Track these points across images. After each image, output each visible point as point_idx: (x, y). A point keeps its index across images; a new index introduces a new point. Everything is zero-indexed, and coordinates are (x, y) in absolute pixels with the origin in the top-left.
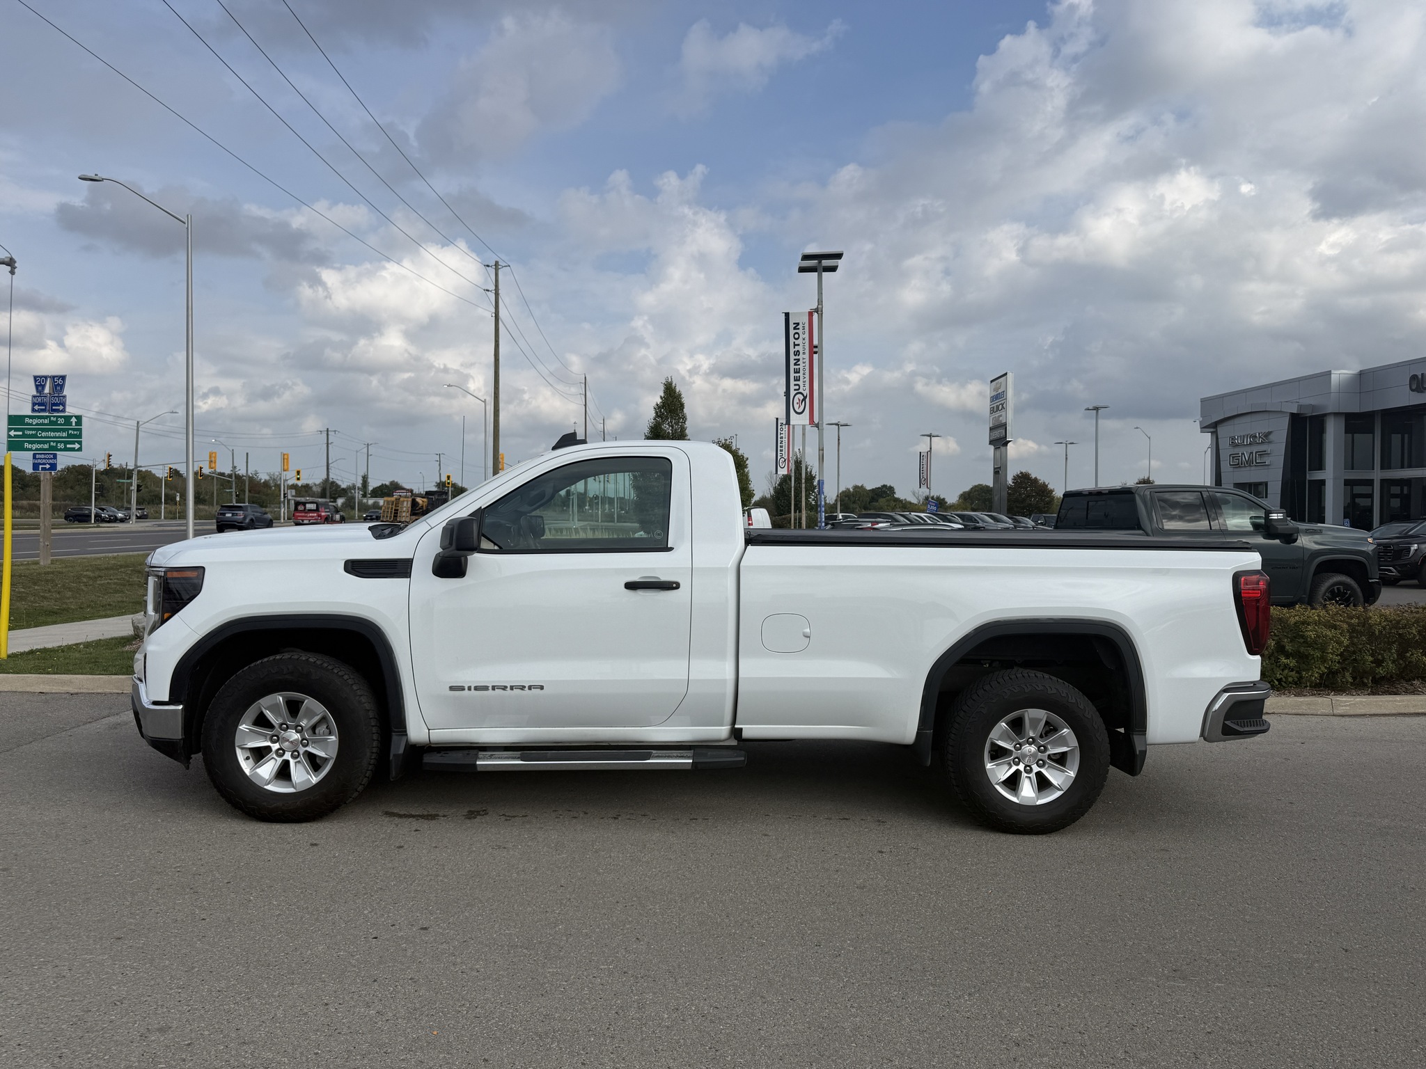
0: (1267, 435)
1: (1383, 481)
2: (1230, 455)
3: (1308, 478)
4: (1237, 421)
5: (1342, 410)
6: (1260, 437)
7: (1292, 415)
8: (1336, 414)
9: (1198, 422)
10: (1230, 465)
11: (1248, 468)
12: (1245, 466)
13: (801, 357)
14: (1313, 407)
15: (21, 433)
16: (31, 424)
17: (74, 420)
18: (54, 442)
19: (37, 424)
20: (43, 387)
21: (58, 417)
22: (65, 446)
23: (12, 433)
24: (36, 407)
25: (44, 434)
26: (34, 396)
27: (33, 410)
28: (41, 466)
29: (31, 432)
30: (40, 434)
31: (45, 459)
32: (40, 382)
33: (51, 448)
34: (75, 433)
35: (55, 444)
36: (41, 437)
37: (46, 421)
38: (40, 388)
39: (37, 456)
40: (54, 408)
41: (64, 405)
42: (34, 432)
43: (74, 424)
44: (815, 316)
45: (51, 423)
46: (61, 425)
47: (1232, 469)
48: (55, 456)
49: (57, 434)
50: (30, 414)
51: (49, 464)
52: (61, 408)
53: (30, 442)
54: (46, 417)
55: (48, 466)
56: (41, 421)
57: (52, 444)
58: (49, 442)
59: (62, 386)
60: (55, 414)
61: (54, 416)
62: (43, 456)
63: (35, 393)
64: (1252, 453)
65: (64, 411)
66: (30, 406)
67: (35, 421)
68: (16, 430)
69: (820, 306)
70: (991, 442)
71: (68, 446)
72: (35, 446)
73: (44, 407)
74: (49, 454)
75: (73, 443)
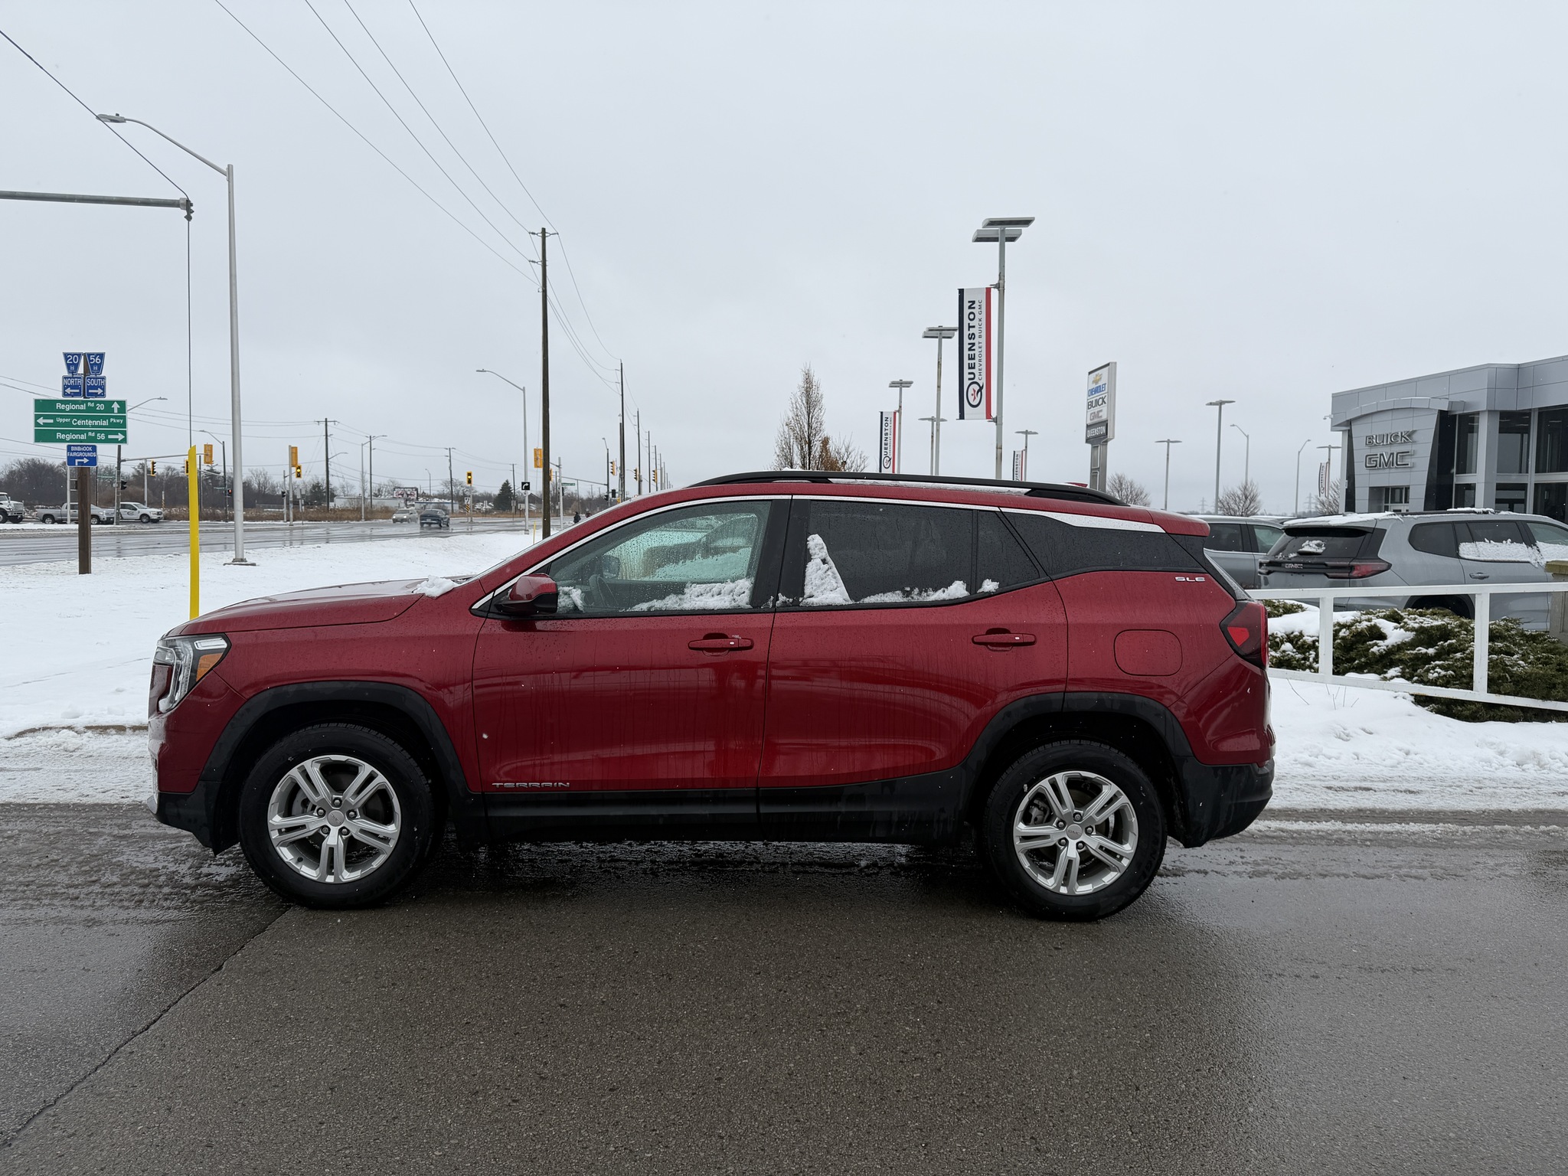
0: (1410, 434)
1: (1536, 485)
2: (1367, 456)
3: (1455, 482)
4: (1376, 418)
5: (1497, 409)
6: (1402, 436)
7: (1441, 413)
8: (1490, 412)
9: (1329, 420)
10: (1366, 467)
11: (1387, 471)
12: (1384, 468)
13: (976, 341)
14: (1465, 404)
15: (52, 421)
16: (64, 411)
17: (116, 406)
18: (92, 431)
19: (71, 411)
20: (77, 366)
21: (96, 402)
22: (106, 436)
23: (41, 421)
24: (69, 391)
25: (79, 422)
26: (65, 378)
27: (65, 394)
28: (77, 461)
29: (64, 420)
30: (75, 422)
31: (82, 452)
32: (72, 361)
33: (89, 439)
34: (118, 421)
35: (93, 434)
36: (77, 426)
37: (83, 407)
38: (72, 368)
39: (73, 449)
40: (90, 391)
41: (104, 389)
42: (67, 420)
43: (116, 411)
44: (995, 293)
45: (89, 410)
46: (100, 411)
47: (1368, 472)
48: (94, 449)
49: (96, 423)
50: (61, 398)
51: (87, 458)
52: (100, 391)
53: (63, 432)
54: (82, 402)
55: (85, 461)
56: (76, 407)
57: (90, 434)
58: (87, 432)
59: (100, 366)
60: (91, 399)
61: (91, 402)
62: (79, 449)
63: (66, 374)
64: (1393, 454)
65: (103, 395)
66: (61, 388)
67: (69, 407)
68: (45, 417)
69: (1001, 282)
70: (1088, 441)
71: (110, 437)
72: (69, 437)
73: (78, 391)
74: (86, 446)
75: (116, 433)
